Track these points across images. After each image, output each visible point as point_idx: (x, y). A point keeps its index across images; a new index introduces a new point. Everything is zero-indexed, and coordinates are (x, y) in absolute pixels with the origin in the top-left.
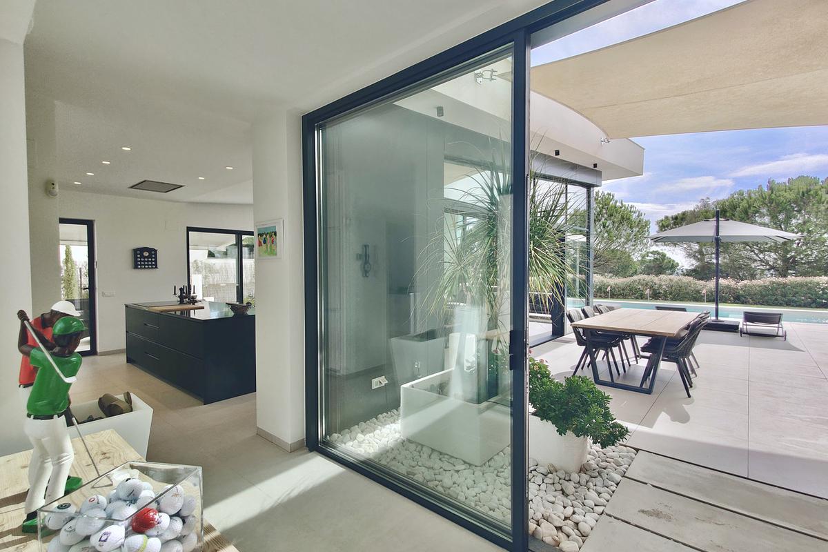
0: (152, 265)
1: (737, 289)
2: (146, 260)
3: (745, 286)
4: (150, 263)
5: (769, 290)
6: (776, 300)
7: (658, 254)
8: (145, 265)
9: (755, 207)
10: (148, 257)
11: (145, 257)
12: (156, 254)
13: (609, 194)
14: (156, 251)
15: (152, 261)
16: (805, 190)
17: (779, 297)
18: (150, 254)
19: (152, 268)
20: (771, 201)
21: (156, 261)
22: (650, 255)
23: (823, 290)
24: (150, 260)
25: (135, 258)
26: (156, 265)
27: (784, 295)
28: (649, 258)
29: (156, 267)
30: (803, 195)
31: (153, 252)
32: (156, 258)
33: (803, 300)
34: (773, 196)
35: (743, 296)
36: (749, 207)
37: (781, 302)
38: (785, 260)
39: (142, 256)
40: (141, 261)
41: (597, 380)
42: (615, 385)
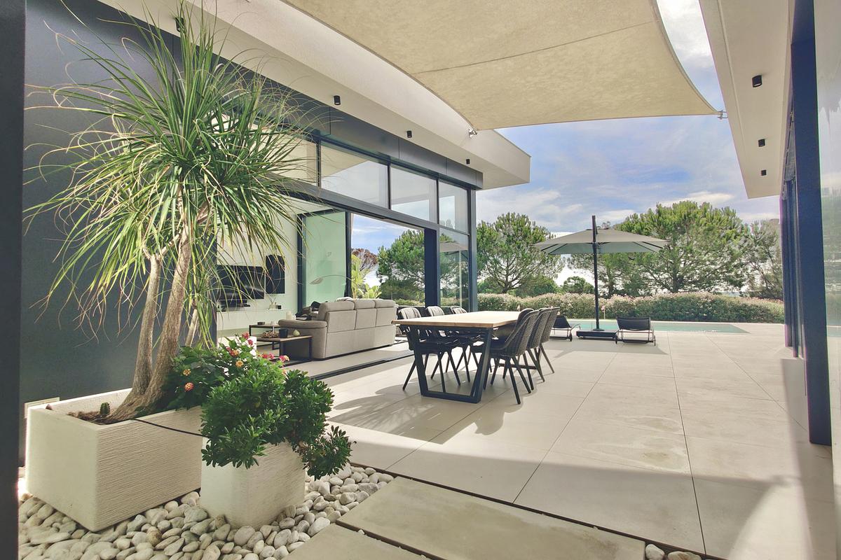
1: (633, 305)
3: (639, 302)
5: (659, 306)
6: (666, 315)
7: (579, 279)
9: (646, 229)
13: (524, 217)
16: (686, 213)
17: (668, 312)
20: (660, 224)
22: (571, 280)
23: (703, 304)
27: (672, 310)
28: (570, 283)
30: (685, 218)
33: (688, 314)
34: (661, 219)
35: (637, 312)
36: (642, 229)
37: (670, 317)
38: (675, 279)
41: (424, 390)
42: (444, 396)
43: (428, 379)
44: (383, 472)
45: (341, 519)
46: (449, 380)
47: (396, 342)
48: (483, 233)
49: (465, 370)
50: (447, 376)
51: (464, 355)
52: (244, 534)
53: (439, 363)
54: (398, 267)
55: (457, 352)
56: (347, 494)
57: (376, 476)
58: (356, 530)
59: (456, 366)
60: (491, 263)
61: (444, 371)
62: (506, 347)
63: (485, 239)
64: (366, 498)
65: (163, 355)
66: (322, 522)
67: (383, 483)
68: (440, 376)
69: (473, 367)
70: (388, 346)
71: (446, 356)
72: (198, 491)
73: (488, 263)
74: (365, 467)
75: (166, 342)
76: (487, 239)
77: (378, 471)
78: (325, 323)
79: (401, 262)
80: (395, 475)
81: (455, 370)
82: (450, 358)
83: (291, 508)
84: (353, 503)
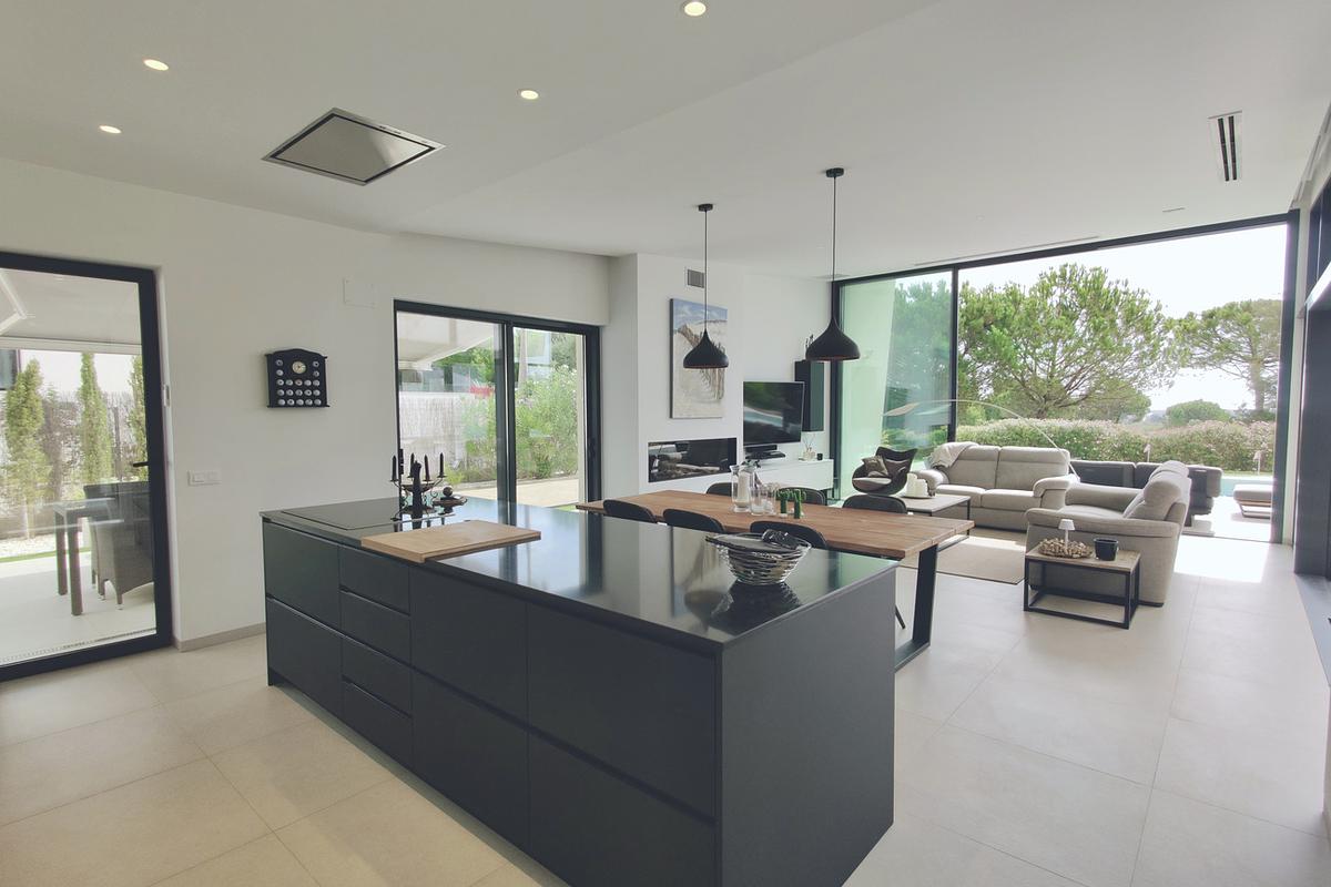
0: (313, 397)
2: (299, 383)
4: (308, 392)
8: (295, 398)
10: (303, 377)
11: (296, 377)
12: (322, 369)
14: (322, 360)
15: (312, 388)
18: (310, 369)
19: (314, 405)
21: (323, 388)
24: (308, 383)
25: (272, 378)
26: (323, 397)
29: (324, 404)
31: (315, 363)
32: (323, 378)
39: (289, 374)
40: (285, 388)
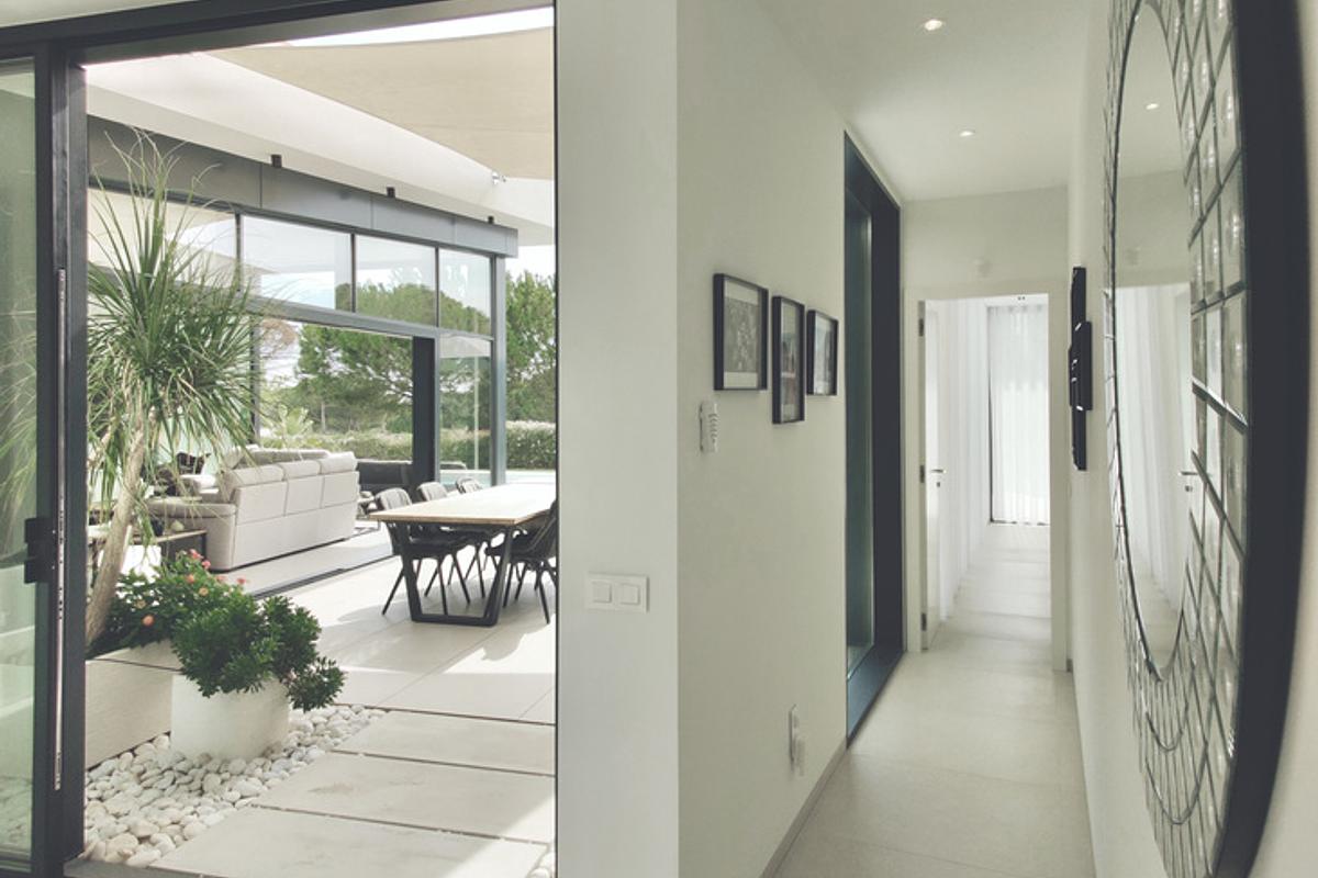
41: (417, 613)
42: (445, 619)
43: (421, 594)
44: (372, 708)
45: (337, 748)
46: (453, 597)
47: (356, 532)
48: (526, 295)
49: (477, 579)
50: (450, 589)
51: (476, 557)
52: (237, 765)
53: (438, 571)
54: (345, 362)
55: (466, 554)
56: (339, 729)
57: (367, 712)
58: (356, 754)
59: (464, 575)
60: (542, 356)
61: (445, 583)
62: (532, 548)
63: (530, 308)
64: (358, 731)
65: (104, 584)
66: (315, 752)
67: (376, 718)
68: (439, 589)
69: (490, 574)
70: (342, 540)
71: (448, 559)
72: (168, 734)
73: (537, 355)
74: (350, 706)
75: (108, 569)
76: (535, 309)
77: (366, 708)
78: (231, 508)
79: (351, 351)
80: (387, 710)
81: (463, 582)
82: (456, 564)
83: (278, 744)
84: (346, 736)
